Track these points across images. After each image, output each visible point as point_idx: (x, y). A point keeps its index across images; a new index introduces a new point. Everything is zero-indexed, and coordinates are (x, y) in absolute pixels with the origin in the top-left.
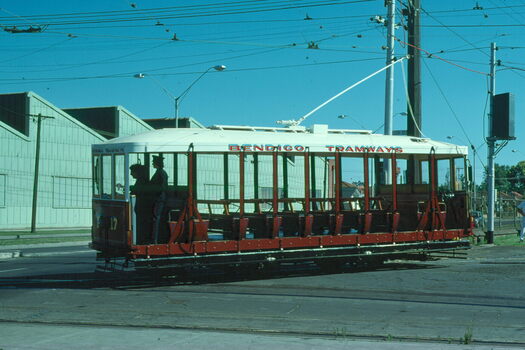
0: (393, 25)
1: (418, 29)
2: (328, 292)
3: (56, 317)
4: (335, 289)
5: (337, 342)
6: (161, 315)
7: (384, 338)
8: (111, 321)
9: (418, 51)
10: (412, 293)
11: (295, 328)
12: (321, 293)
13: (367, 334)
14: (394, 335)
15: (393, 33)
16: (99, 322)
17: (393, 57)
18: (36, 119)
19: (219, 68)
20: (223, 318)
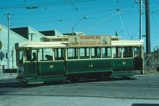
0: (142, 3)
1: (148, 4)
2: (125, 85)
3: (46, 93)
4: (127, 84)
5: (133, 100)
6: (76, 93)
7: (147, 99)
8: (62, 94)
9: (149, 11)
10: (151, 85)
11: (118, 96)
12: (123, 85)
13: (141, 98)
14: (150, 98)
15: (142, 5)
16: (59, 95)
17: (142, 13)
18: (31, 34)
19: (85, 18)
20: (95, 93)
